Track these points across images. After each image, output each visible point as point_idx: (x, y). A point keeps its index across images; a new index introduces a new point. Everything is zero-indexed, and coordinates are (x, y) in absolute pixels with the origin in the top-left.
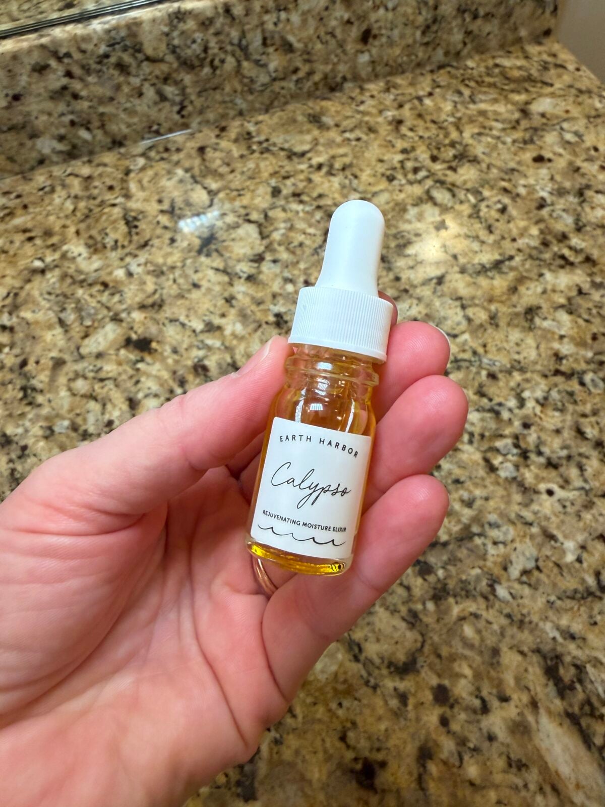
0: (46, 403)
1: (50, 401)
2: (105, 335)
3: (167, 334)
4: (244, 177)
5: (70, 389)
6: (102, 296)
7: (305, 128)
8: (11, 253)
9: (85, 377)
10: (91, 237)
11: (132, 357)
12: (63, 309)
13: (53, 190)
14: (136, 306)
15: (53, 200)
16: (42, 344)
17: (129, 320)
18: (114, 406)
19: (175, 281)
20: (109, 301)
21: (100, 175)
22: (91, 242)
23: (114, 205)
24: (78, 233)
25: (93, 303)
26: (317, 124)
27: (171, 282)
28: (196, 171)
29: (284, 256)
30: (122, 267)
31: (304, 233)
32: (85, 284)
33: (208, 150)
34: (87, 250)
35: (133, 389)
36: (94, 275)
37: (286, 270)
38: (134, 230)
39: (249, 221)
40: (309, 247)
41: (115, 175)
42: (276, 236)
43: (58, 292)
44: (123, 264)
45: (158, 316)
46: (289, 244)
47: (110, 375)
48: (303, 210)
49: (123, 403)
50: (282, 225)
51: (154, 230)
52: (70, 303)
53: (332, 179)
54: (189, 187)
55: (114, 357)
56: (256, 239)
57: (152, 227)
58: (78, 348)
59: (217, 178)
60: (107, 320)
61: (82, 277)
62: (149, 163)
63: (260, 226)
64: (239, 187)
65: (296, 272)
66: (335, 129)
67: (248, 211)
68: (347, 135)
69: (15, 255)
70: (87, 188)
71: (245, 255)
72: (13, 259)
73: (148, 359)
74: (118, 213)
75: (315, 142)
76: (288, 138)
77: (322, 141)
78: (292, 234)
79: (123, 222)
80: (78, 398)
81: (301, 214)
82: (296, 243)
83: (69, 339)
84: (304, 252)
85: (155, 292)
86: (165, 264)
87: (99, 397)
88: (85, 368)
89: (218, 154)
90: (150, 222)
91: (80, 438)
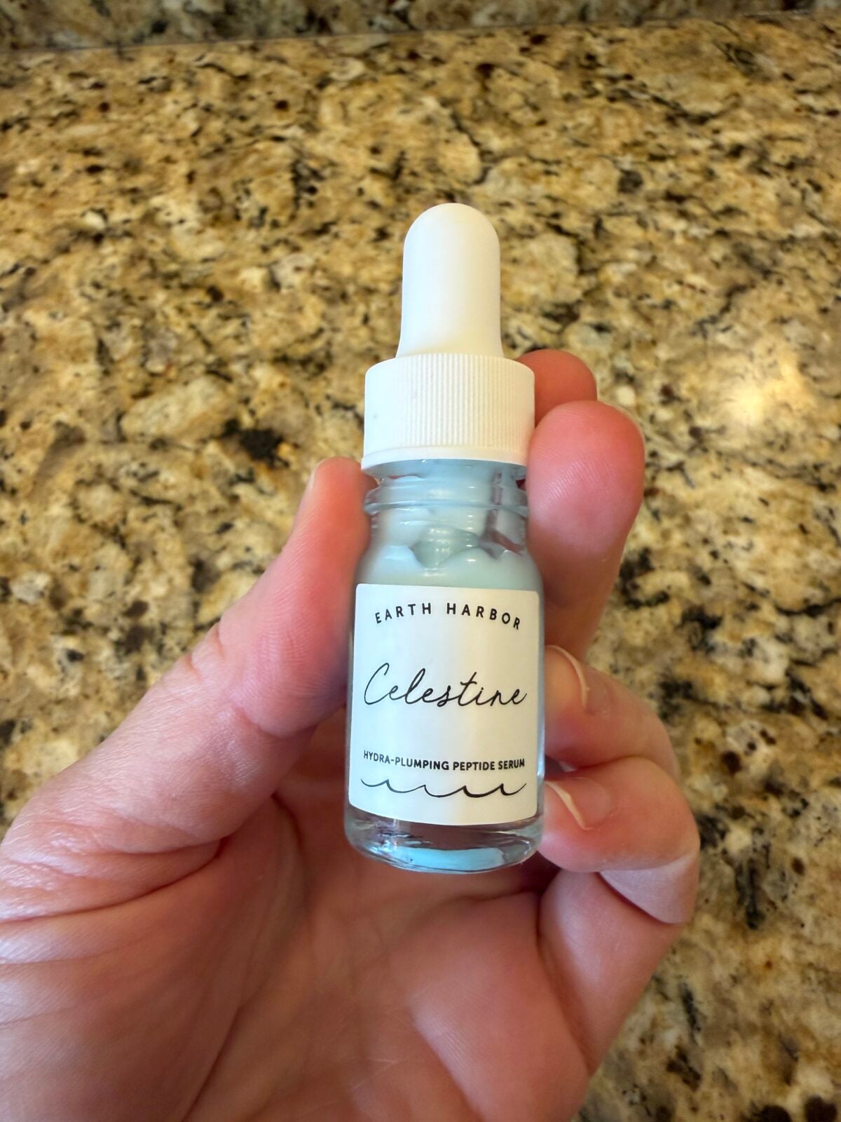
0: (15, 523)
1: (23, 519)
2: (185, 403)
3: (319, 434)
4: (565, 139)
5: (74, 504)
6: (202, 317)
7: (714, 69)
8: (49, 188)
9: (115, 487)
10: (214, 191)
11: (231, 465)
12: (114, 325)
13: (167, 88)
14: (269, 355)
15: (161, 105)
16: (48, 389)
17: (245, 381)
18: (159, 570)
19: (366, 320)
20: (214, 329)
21: (267, 78)
22: (211, 201)
23: (278, 139)
24: (191, 177)
25: (180, 326)
26: (742, 67)
27: (357, 321)
28: (465, 108)
29: (625, 320)
30: (260, 266)
31: (680, 283)
32: (175, 283)
33: (499, 71)
34: (200, 215)
35: (212, 542)
36: (199, 267)
37: (623, 354)
38: (307, 196)
39: (559, 230)
40: (687, 315)
41: (295, 83)
42: (614, 274)
43: (116, 286)
44: (264, 259)
45: (308, 388)
46: (640, 298)
47: (171, 495)
48: (684, 233)
49: (181, 568)
50: (632, 254)
51: (348, 204)
52: (132, 316)
53: (762, 180)
54: (444, 135)
55: (189, 456)
56: (566, 269)
57: (344, 197)
58: (119, 417)
59: (506, 129)
60: (199, 369)
61: (173, 267)
62: (371, 73)
63: (580, 243)
64: (550, 157)
65: (646, 363)
66: (783, 83)
67: (560, 208)
68: (809, 100)
69: (54, 194)
70: (234, 97)
71: (535, 298)
72: (49, 202)
73: (264, 479)
74: (285, 156)
75: (735, 100)
76: (674, 81)
77: (748, 100)
78: (651, 278)
79: (288, 176)
80: (85, 530)
81: (679, 240)
82: (657, 299)
83: (106, 392)
84: (671, 323)
85: (320, 331)
86: (353, 279)
87: (132, 540)
88: (120, 466)
89: (517, 84)
90: (344, 188)
91: (62, 627)
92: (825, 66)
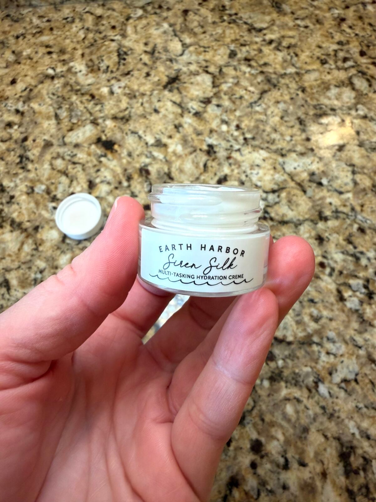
0: (33, 170)
1: (36, 169)
2: (84, 133)
3: (127, 142)
4: (212, 39)
5: (51, 164)
6: (88, 104)
7: (267, 10)
8: (35, 60)
9: (63, 159)
10: (91, 60)
11: (99, 151)
12: (60, 108)
13: (73, 21)
14: (110, 116)
15: (71, 28)
16: (40, 129)
17: (103, 125)
19: (142, 104)
20: (93, 108)
21: (108, 17)
22: (90, 64)
23: (113, 40)
24: (83, 55)
25: (81, 107)
26: (277, 10)
27: (139, 104)
28: (178, 27)
29: (226, 103)
30: (107, 86)
31: (246, 90)
32: (79, 93)
33: (190, 13)
34: (87, 69)
35: (94, 175)
36: (87, 87)
37: (225, 114)
38: (122, 61)
39: (207, 72)
40: (247, 100)
41: (118, 18)
42: (224, 87)
43: (60, 94)
44: (108, 84)
45: (123, 127)
46: (232, 95)
47: (81, 161)
48: (249, 72)
49: (85, 183)
50: (231, 80)
51: (137, 64)
52: (66, 104)
53: (278, 53)
54: (170, 38)
55: (86, 149)
56: (209, 86)
57: (135, 61)
58: (64, 137)
59: (192, 35)
60: (88, 122)
61: (78, 87)
62: (145, 14)
63: (214, 77)
64: (206, 45)
65: (232, 117)
66: (291, 15)
67: (208, 64)
68: (299, 22)
69: (37, 62)
70: (97, 24)
71: (198, 96)
72: (35, 65)
73: (110, 156)
74: (115, 47)
75: (273, 23)
76: (252, 15)
77: (278, 22)
78: (236, 88)
79: (116, 54)
80: (55, 172)
81: (247, 75)
82: (237, 96)
83: (59, 129)
84: (241, 103)
85: (127, 108)
86: (138, 90)
87: (70, 175)
88: (64, 153)
89: (197, 18)
90: (135, 58)
91: (51, 200)
92: (307, 9)
